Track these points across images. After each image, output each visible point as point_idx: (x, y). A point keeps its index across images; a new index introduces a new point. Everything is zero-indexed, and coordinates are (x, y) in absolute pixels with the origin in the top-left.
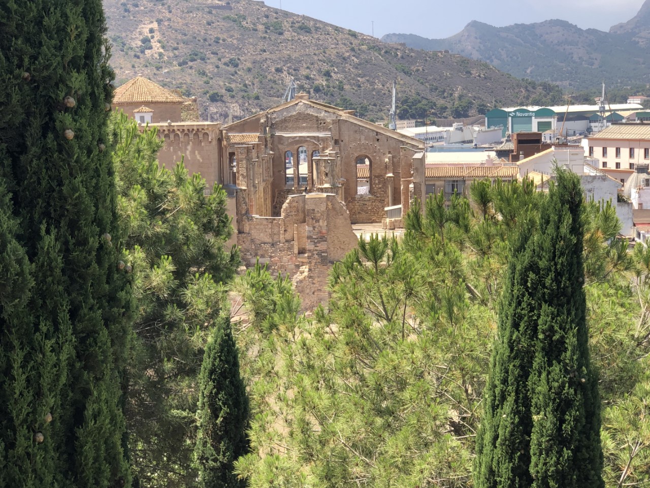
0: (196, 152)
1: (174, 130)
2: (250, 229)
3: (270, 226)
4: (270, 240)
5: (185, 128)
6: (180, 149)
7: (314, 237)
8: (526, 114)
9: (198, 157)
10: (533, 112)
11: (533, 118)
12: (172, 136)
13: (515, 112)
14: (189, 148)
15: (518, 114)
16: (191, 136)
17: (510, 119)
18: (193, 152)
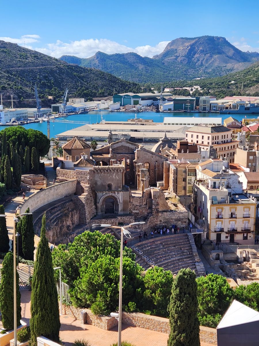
0: (117, 176)
1: (110, 169)
2: (133, 201)
3: (139, 200)
4: (139, 205)
5: (114, 168)
6: (111, 175)
7: (155, 204)
8: (129, 97)
9: (117, 178)
10: (131, 96)
11: (132, 99)
12: (109, 171)
13: (124, 96)
14: (114, 174)
15: (126, 97)
16: (115, 171)
17: (122, 98)
18: (115, 176)
